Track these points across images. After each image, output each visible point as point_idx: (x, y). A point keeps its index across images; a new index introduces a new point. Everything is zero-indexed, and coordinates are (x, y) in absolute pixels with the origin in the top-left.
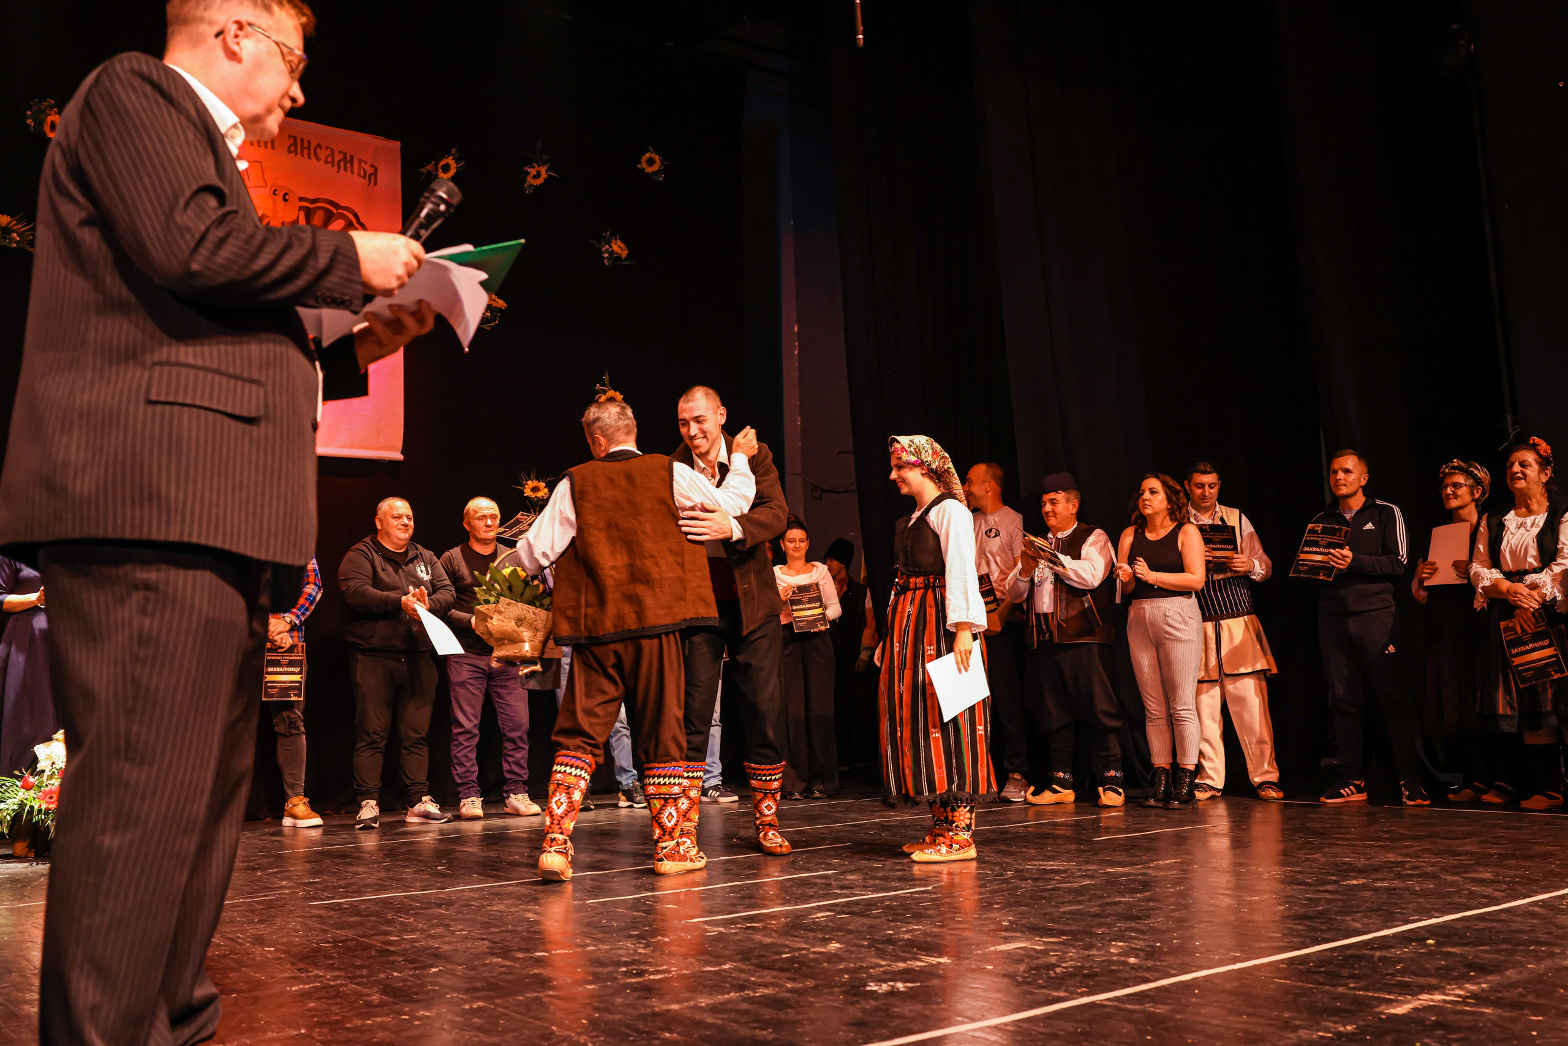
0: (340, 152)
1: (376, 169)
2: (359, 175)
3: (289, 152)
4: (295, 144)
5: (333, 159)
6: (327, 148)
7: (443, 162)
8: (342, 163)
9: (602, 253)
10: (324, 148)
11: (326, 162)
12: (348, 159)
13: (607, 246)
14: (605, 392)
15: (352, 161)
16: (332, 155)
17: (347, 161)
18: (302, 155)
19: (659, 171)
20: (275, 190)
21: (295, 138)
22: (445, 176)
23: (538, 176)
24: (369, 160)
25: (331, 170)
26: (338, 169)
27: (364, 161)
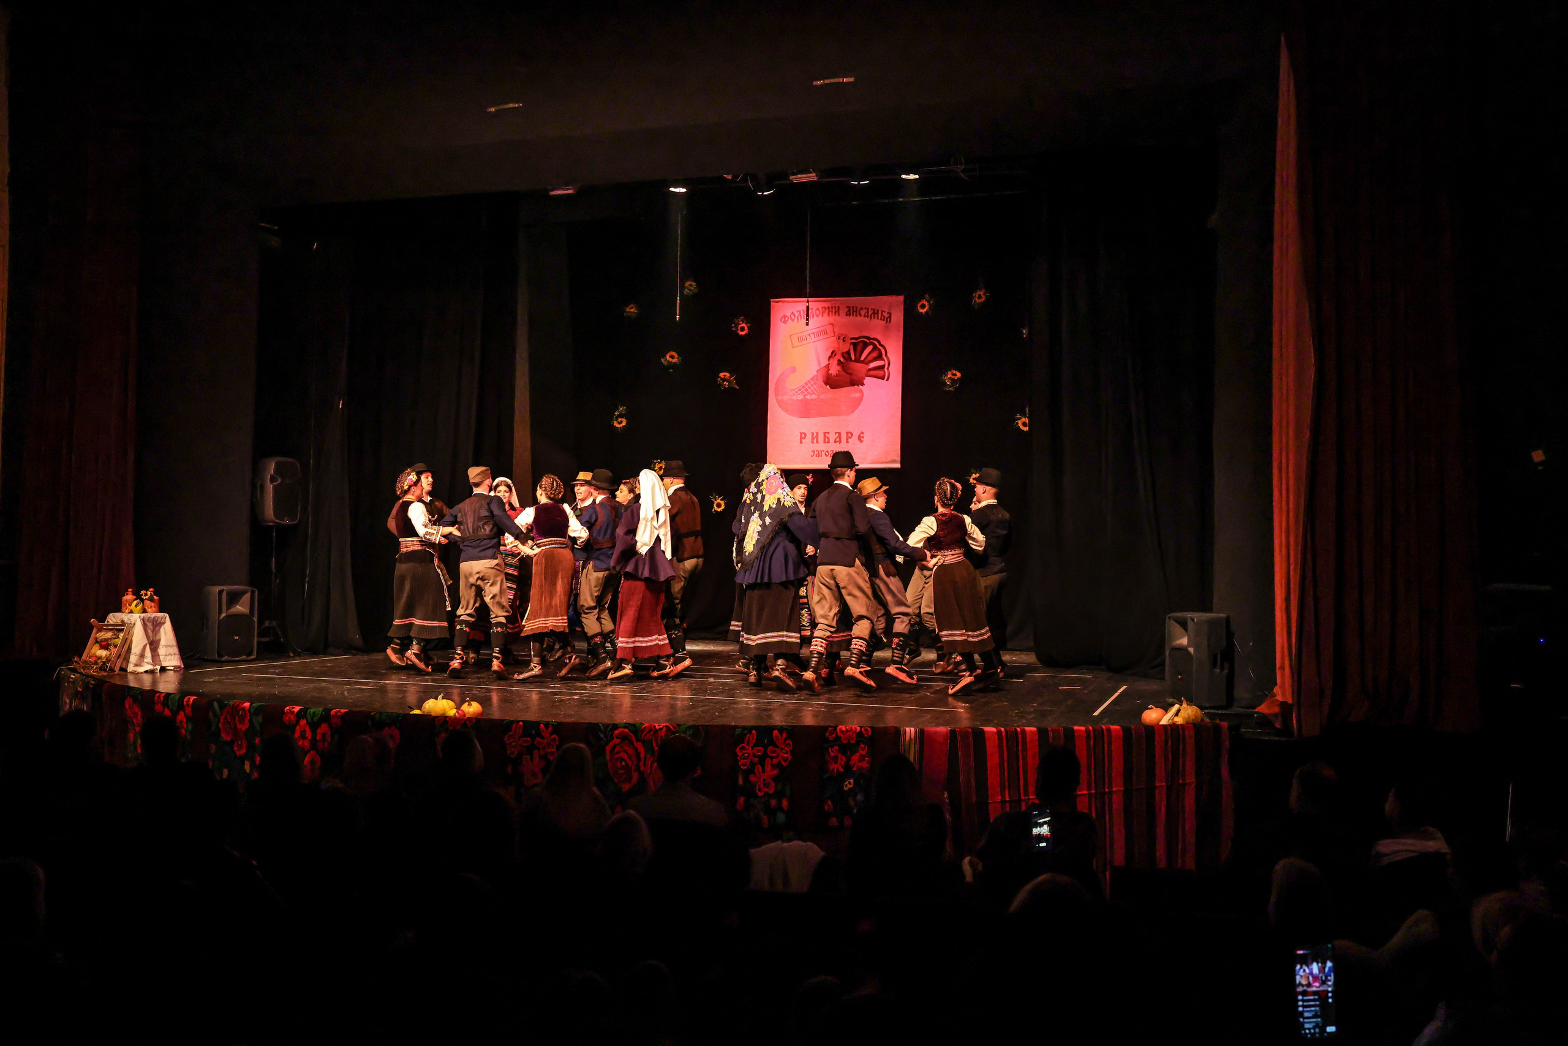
1: (890, 314)
2: (881, 319)
3: (847, 315)
4: (849, 311)
5: (868, 314)
6: (865, 309)
7: (920, 304)
8: (872, 315)
10: (864, 307)
11: (865, 316)
14: (1020, 419)
15: (878, 313)
16: (868, 312)
17: (875, 313)
18: (853, 316)
20: (839, 337)
21: (849, 307)
22: (923, 311)
23: (980, 297)
24: (887, 311)
25: (867, 320)
26: (871, 318)
27: (885, 312)
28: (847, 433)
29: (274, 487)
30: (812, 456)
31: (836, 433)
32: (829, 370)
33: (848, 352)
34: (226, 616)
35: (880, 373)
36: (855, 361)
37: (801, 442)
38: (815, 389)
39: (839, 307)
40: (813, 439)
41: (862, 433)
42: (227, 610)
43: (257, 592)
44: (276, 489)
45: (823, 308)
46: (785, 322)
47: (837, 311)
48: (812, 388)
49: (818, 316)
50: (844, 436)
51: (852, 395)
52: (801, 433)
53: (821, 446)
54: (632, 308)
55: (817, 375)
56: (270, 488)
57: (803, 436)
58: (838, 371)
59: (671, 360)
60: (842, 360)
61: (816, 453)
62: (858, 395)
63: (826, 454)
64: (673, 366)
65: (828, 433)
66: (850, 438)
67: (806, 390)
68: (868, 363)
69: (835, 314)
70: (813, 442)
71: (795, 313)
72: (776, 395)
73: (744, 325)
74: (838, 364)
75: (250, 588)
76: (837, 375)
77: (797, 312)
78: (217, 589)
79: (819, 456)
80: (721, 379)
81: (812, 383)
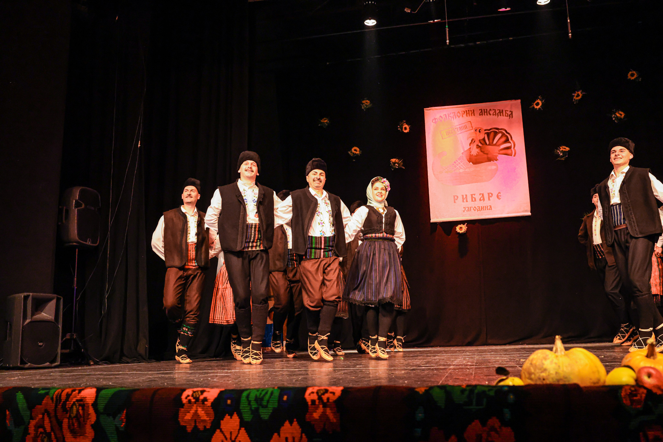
0: (498, 110)
1: (512, 112)
2: (506, 116)
3: (480, 115)
4: (482, 112)
6: (493, 110)
7: (536, 102)
8: (499, 114)
9: (612, 118)
10: (492, 109)
11: (493, 115)
12: (501, 111)
13: (613, 115)
15: (503, 112)
16: (495, 112)
17: (501, 112)
18: (485, 115)
19: (636, 78)
20: (476, 129)
21: (482, 110)
22: (538, 107)
23: (578, 95)
24: (509, 110)
25: (495, 117)
26: (498, 116)
27: (508, 111)
28: (489, 194)
29: (78, 211)
30: (464, 211)
31: (480, 194)
32: (471, 152)
33: (484, 139)
34: (31, 322)
35: (507, 151)
36: (489, 145)
37: (455, 202)
38: (462, 165)
39: (473, 110)
40: (463, 199)
41: (499, 193)
42: (33, 315)
43: (62, 300)
44: (80, 214)
45: (462, 111)
46: (435, 123)
47: (473, 113)
48: (460, 165)
49: (459, 117)
50: (486, 196)
51: (490, 168)
52: (454, 196)
53: (470, 204)
54: (326, 120)
55: (462, 156)
56: (75, 212)
57: (456, 198)
58: (478, 152)
59: (355, 152)
60: (480, 144)
61: (466, 209)
62: (494, 167)
63: (474, 209)
64: (356, 156)
65: (474, 195)
66: (491, 197)
67: (455, 167)
68: (499, 145)
69: (472, 114)
70: (463, 201)
71: (442, 115)
72: (433, 172)
73: (406, 126)
74: (477, 148)
75: (55, 295)
76: (477, 155)
77: (444, 115)
78: (22, 295)
79: (469, 211)
80: (393, 163)
81: (459, 161)
